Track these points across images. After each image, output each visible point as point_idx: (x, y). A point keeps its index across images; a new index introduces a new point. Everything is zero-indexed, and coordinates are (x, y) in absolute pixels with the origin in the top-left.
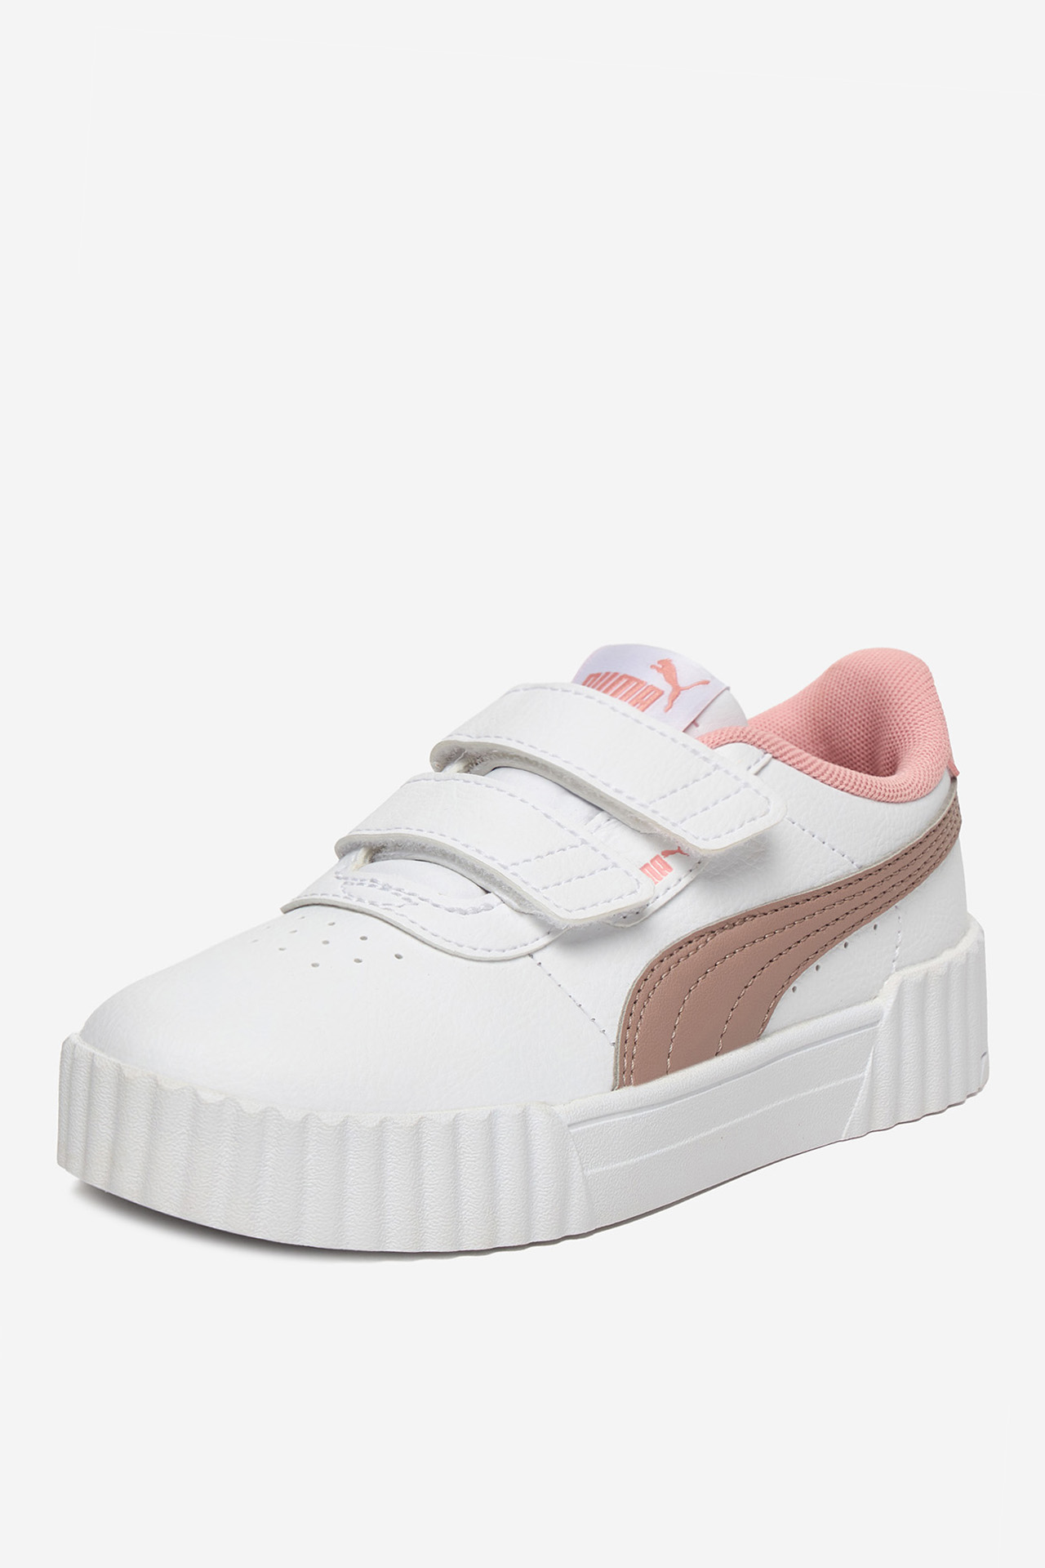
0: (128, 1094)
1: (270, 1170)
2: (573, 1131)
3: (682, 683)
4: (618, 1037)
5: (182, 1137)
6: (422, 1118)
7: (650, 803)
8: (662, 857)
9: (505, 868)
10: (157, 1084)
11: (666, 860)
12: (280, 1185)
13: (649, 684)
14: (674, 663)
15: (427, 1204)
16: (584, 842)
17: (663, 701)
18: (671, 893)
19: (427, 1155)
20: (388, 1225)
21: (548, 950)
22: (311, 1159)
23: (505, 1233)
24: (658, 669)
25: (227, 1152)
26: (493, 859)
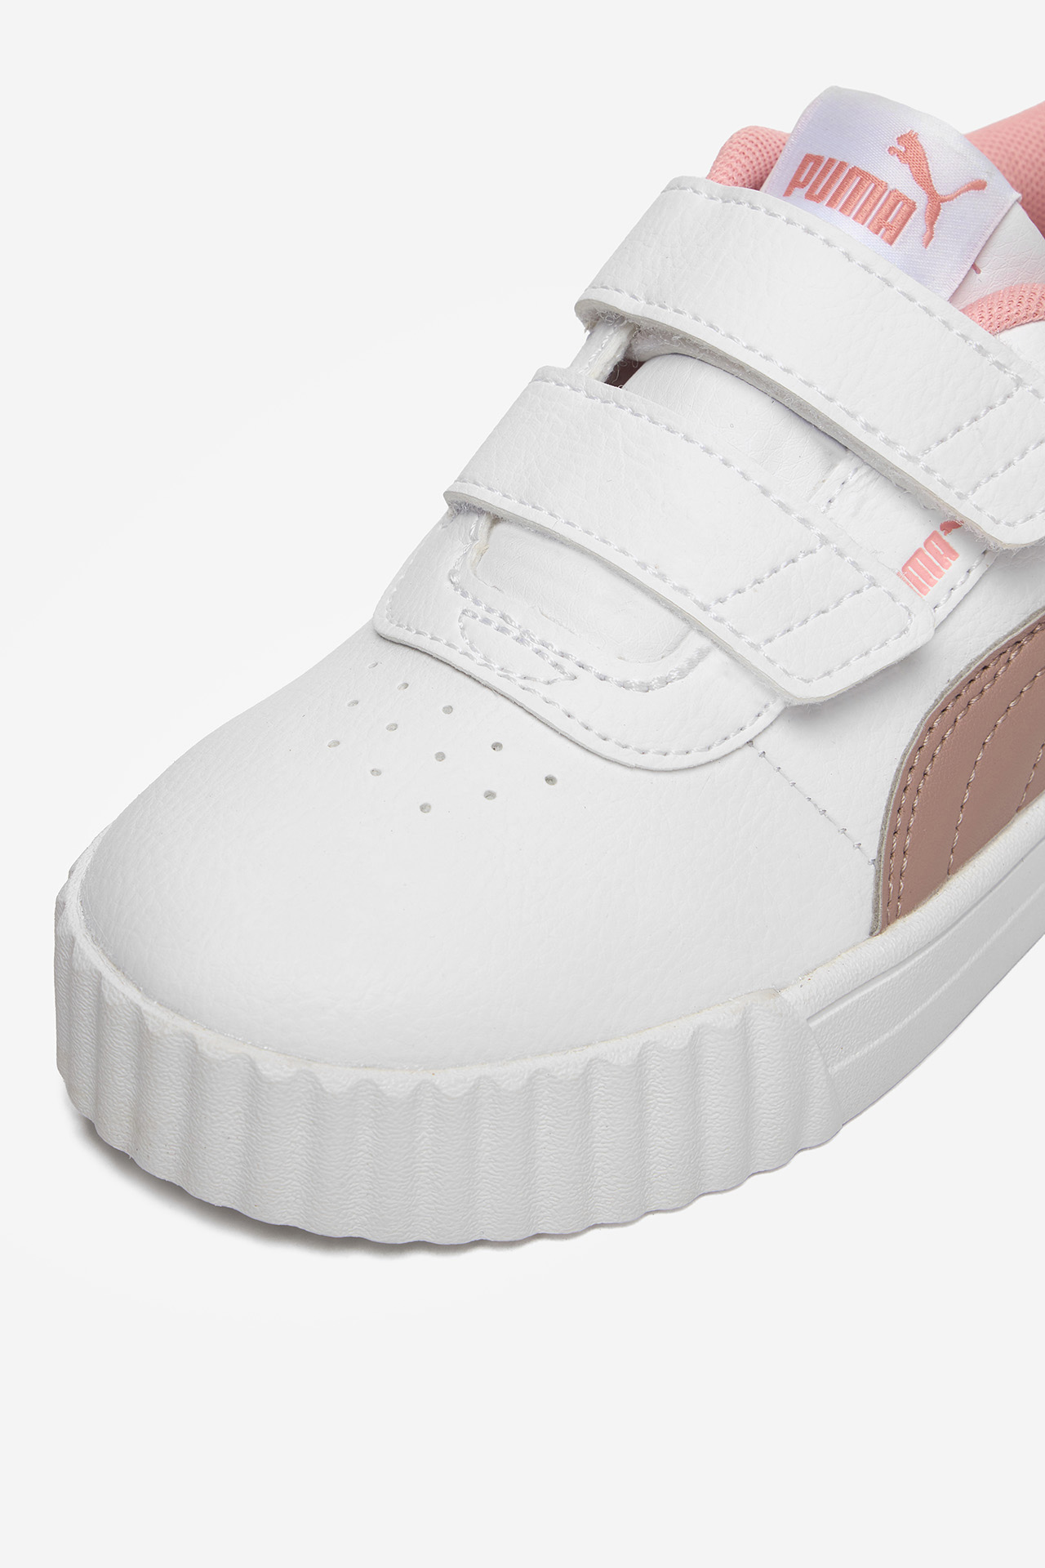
0: (154, 1055)
1: (366, 1156)
2: (814, 1024)
3: (941, 190)
4: (879, 852)
5: (236, 1116)
6: (591, 1061)
7: (924, 453)
8: (941, 533)
9: (705, 608)
10: (196, 1049)
11: (948, 538)
12: (381, 1177)
13: (891, 187)
14: (921, 140)
15: (598, 1167)
16: (824, 541)
17: (916, 225)
18: (957, 595)
19: (598, 1105)
20: (542, 1203)
21: (774, 728)
22: (424, 1137)
23: (711, 1177)
24: (900, 155)
25: (302, 1136)
26: (685, 591)
